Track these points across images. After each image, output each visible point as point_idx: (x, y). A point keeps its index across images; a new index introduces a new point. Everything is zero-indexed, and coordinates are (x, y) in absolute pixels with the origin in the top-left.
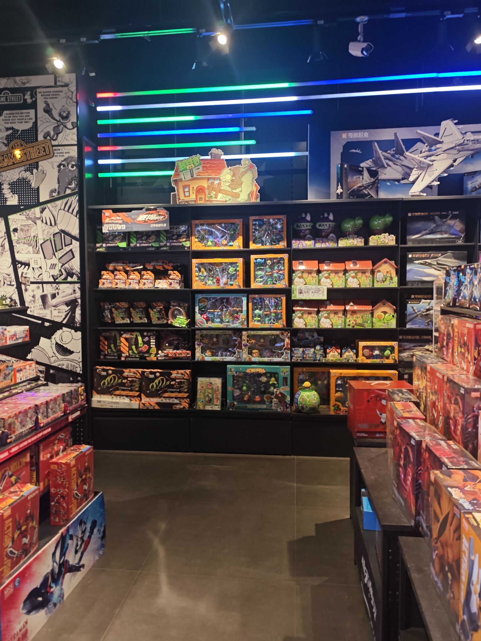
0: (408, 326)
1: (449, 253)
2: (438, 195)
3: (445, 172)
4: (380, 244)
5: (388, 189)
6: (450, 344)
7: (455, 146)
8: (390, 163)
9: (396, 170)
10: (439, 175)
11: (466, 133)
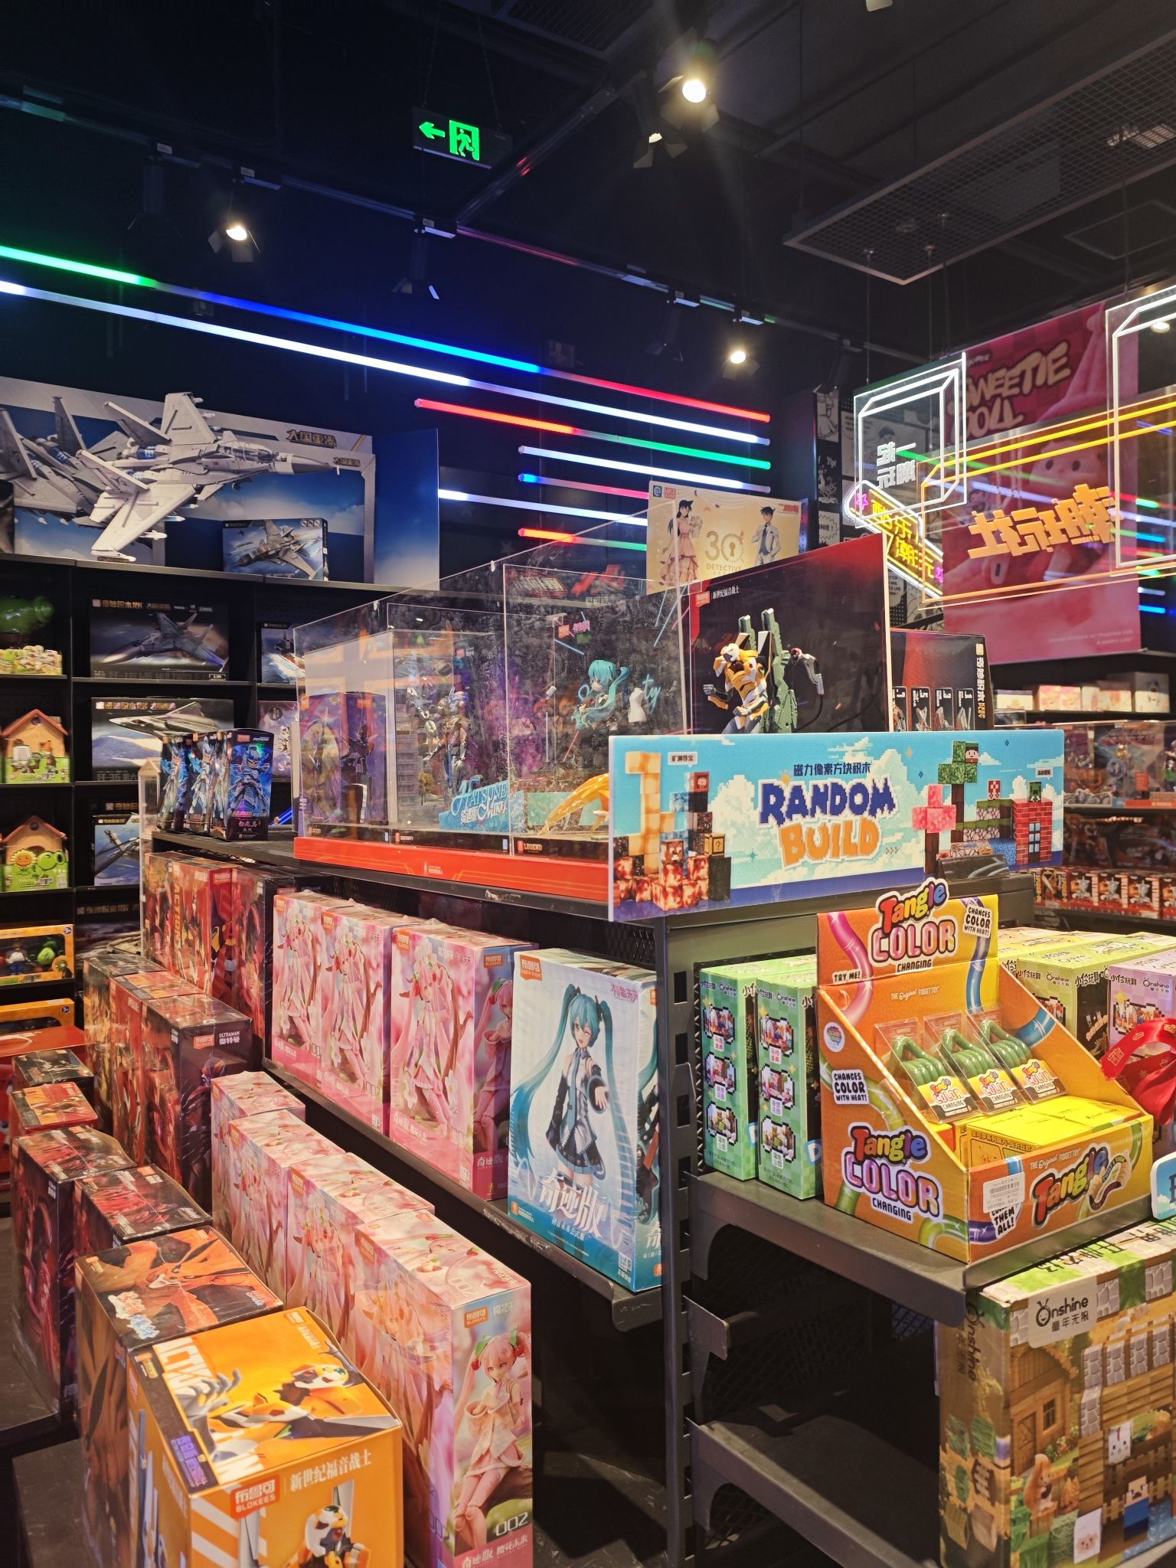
0: (98, 882)
1: (194, 702)
2: (167, 565)
3: (178, 511)
4: (19, 671)
5: (38, 533)
6: (167, 923)
7: (199, 457)
8: (46, 470)
9: (61, 490)
10: (165, 517)
11: (221, 431)
